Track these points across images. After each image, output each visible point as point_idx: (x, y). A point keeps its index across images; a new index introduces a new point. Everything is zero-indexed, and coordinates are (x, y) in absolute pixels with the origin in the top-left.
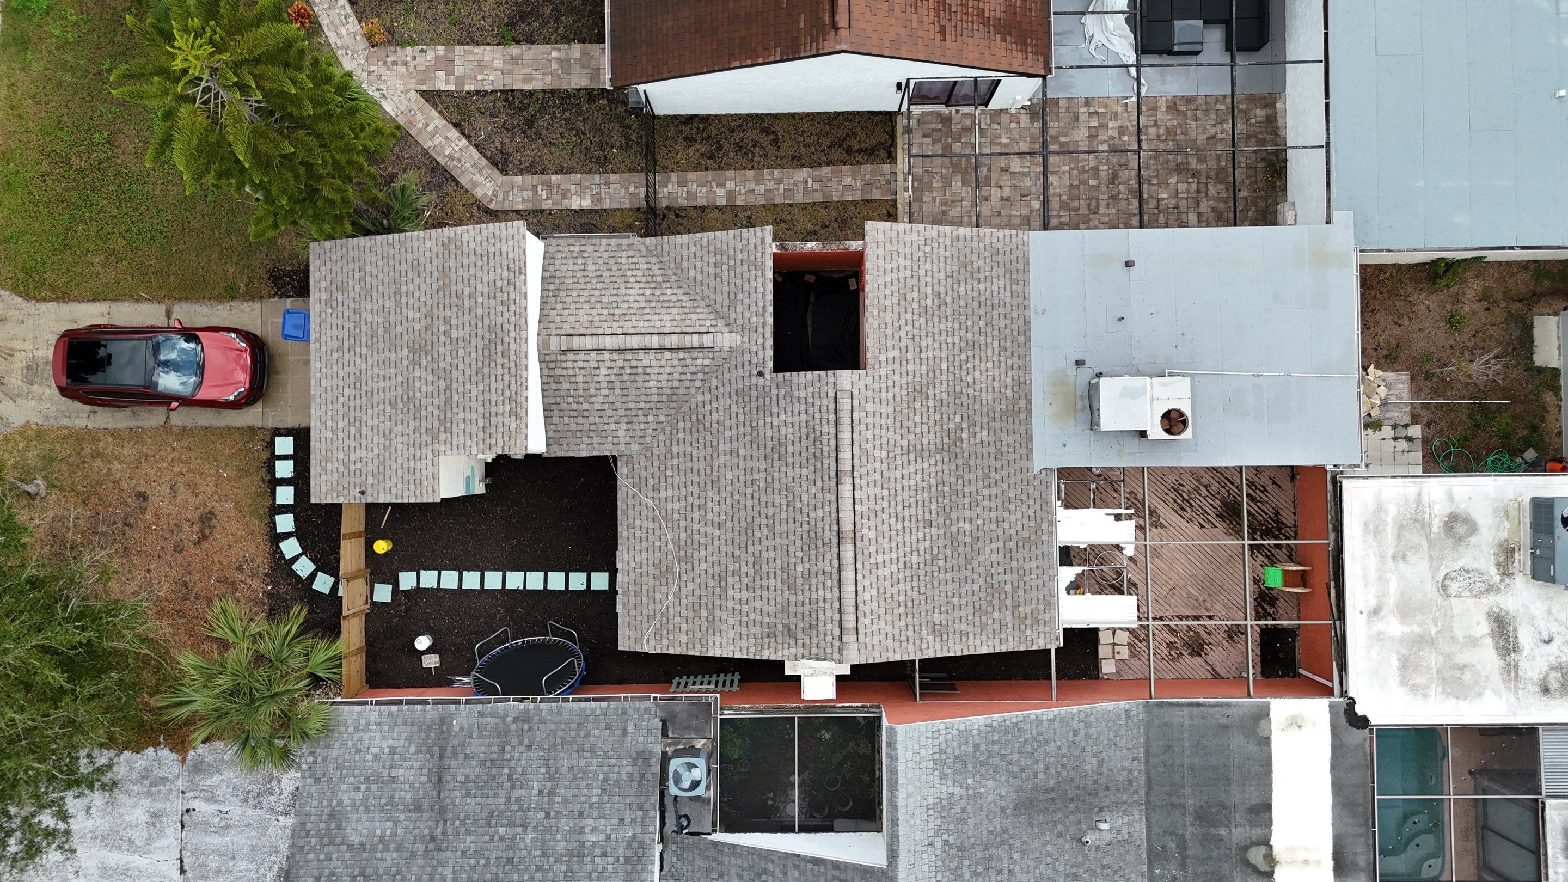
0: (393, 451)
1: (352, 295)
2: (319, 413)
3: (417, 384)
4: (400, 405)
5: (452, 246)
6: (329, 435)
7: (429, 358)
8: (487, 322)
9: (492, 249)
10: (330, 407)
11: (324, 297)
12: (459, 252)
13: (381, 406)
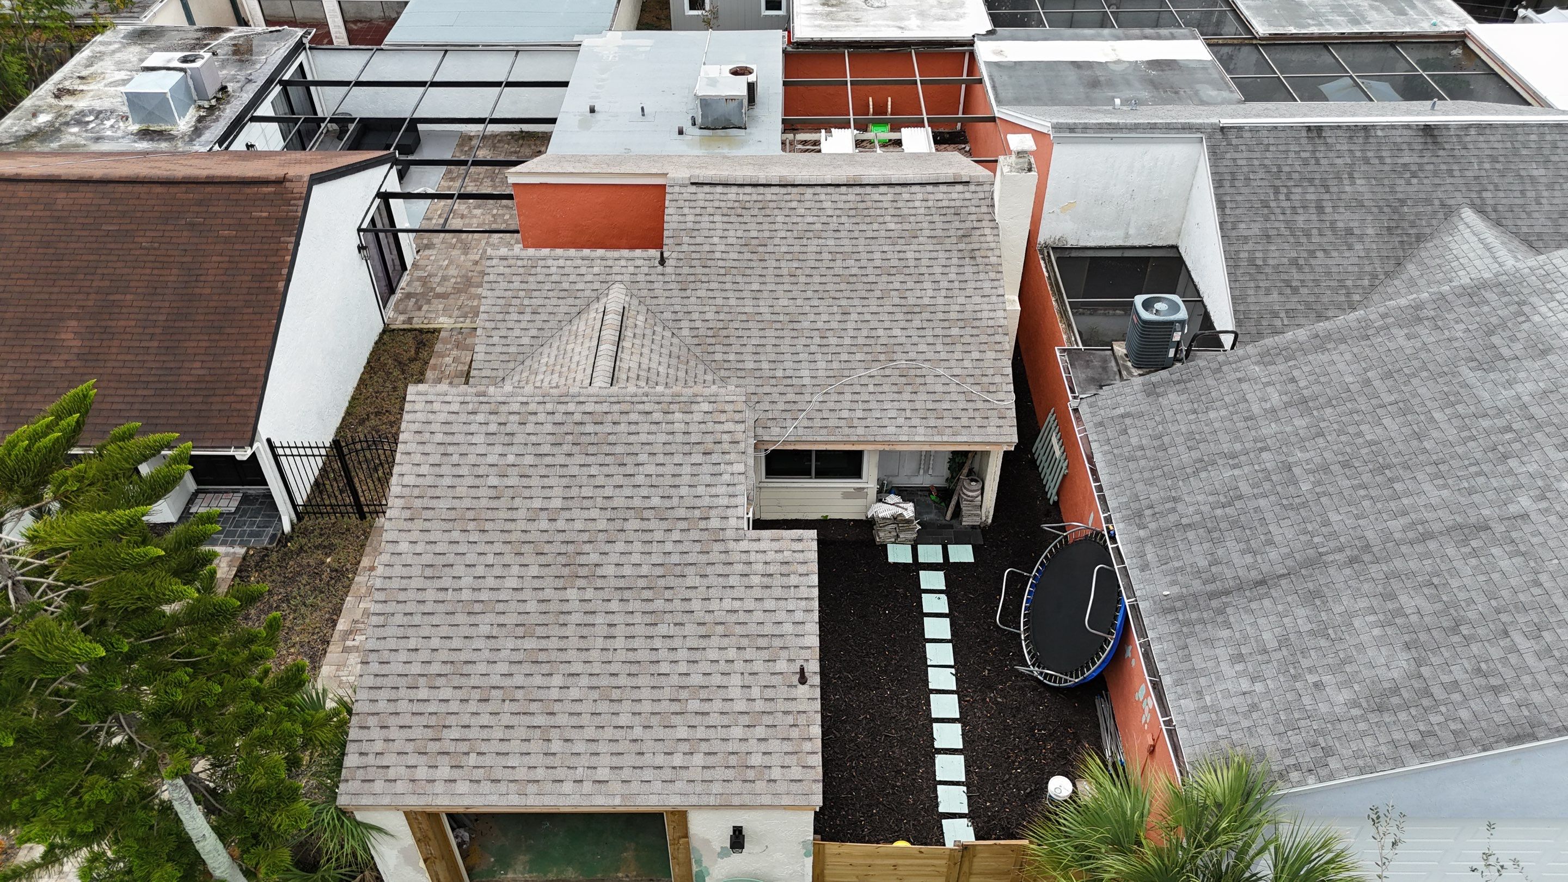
0: (733, 618)
1: (454, 707)
2: (657, 786)
3: (627, 571)
4: (659, 605)
5: (418, 503)
6: (698, 759)
7: (587, 548)
8: (546, 449)
9: (439, 438)
10: (648, 759)
11: (444, 772)
12: (431, 492)
13: (657, 643)
